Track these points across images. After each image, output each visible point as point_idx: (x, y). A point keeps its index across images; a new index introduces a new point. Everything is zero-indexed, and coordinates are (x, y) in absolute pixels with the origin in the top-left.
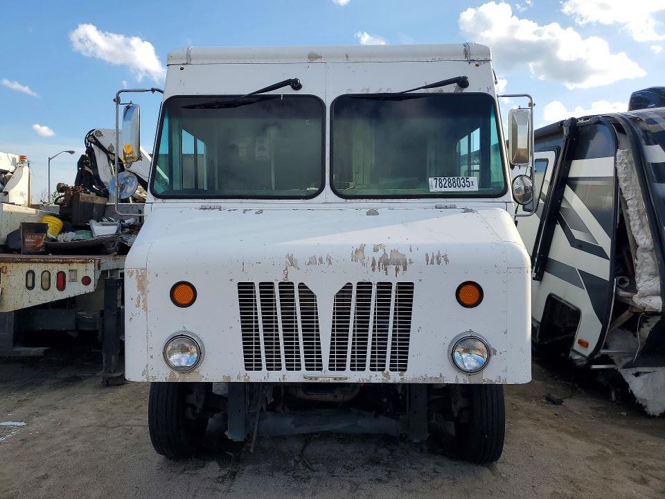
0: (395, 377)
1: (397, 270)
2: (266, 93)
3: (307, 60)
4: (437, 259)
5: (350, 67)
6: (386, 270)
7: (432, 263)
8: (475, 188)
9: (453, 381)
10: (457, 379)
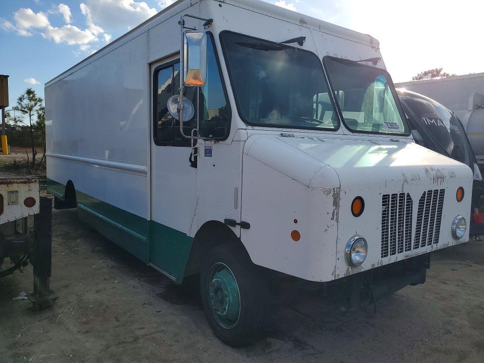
0: (434, 247)
1: (441, 182)
2: (288, 45)
3: (298, 23)
4: (452, 175)
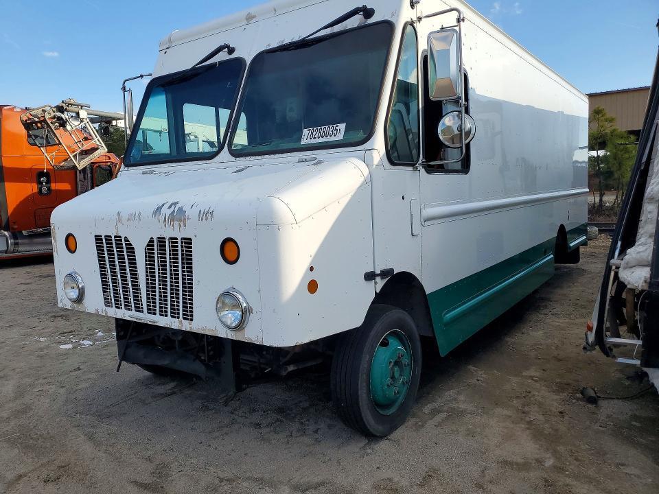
0: (186, 326)
1: (180, 226)
2: (203, 64)
3: (245, 22)
4: (207, 215)
5: (275, 21)
6: (173, 226)
7: (202, 219)
8: (340, 137)
9: (223, 336)
10: (227, 335)
